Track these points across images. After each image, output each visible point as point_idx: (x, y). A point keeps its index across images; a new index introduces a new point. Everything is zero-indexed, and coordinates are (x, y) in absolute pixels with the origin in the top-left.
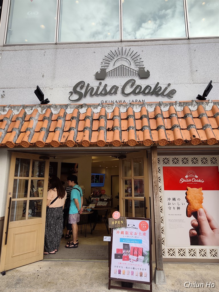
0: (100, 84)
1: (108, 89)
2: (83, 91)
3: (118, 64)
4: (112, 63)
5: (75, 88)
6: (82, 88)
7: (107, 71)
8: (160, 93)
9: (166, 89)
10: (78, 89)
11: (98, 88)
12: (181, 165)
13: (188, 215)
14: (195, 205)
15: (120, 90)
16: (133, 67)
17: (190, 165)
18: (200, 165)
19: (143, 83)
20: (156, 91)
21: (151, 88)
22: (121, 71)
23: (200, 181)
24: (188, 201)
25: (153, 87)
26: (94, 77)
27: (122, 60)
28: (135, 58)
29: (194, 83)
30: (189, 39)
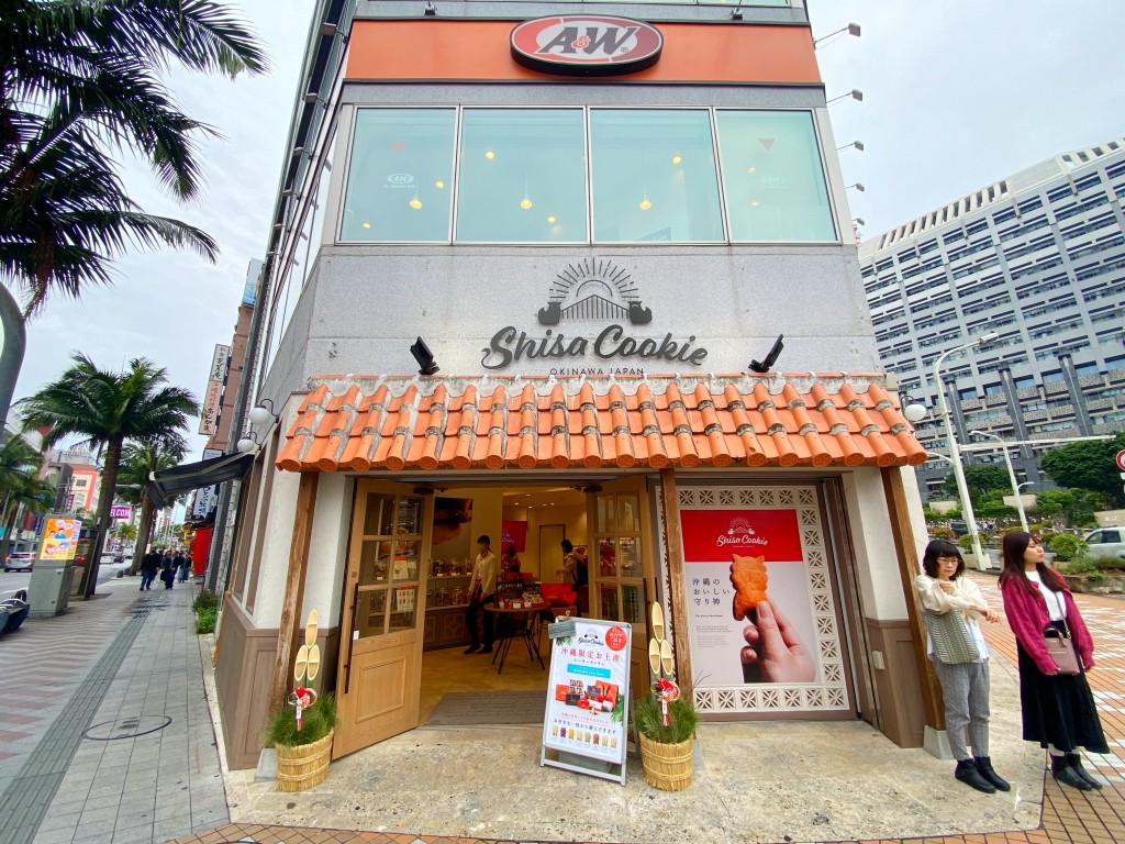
0: (549, 333)
1: (566, 344)
2: (513, 348)
3: (585, 294)
4: (572, 292)
5: (495, 341)
6: (509, 340)
7: (563, 307)
8: (673, 355)
9: (686, 347)
10: (502, 344)
11: (545, 342)
12: (717, 506)
13: (738, 616)
14: (752, 594)
15: (590, 348)
16: (616, 299)
17: (738, 506)
18: (757, 506)
19: (639, 334)
20: (666, 352)
21: (655, 344)
22: (591, 307)
23: (758, 541)
24: (735, 586)
25: (659, 343)
26: (535, 319)
27: (593, 285)
28: (621, 281)
29: (743, 336)
30: (730, 245)
